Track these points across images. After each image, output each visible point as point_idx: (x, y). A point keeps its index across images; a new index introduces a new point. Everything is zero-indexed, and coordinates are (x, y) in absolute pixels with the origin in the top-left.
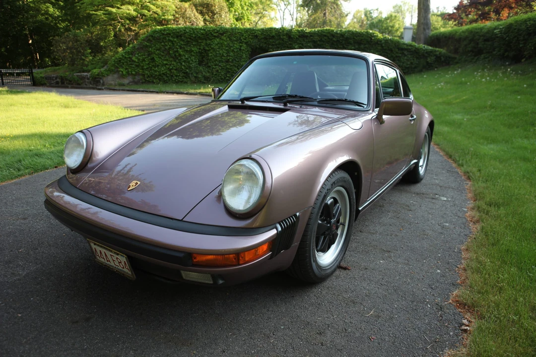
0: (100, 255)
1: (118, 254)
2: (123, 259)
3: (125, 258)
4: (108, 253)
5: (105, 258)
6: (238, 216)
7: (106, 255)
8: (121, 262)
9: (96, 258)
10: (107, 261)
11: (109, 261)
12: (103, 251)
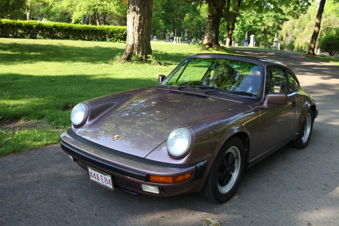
0: (93, 176)
1: (106, 175)
2: (109, 178)
3: (110, 177)
4: (99, 174)
5: (96, 177)
6: (175, 158)
7: (98, 176)
8: (107, 180)
9: (90, 177)
10: (98, 179)
11: (99, 180)
12: (96, 173)
